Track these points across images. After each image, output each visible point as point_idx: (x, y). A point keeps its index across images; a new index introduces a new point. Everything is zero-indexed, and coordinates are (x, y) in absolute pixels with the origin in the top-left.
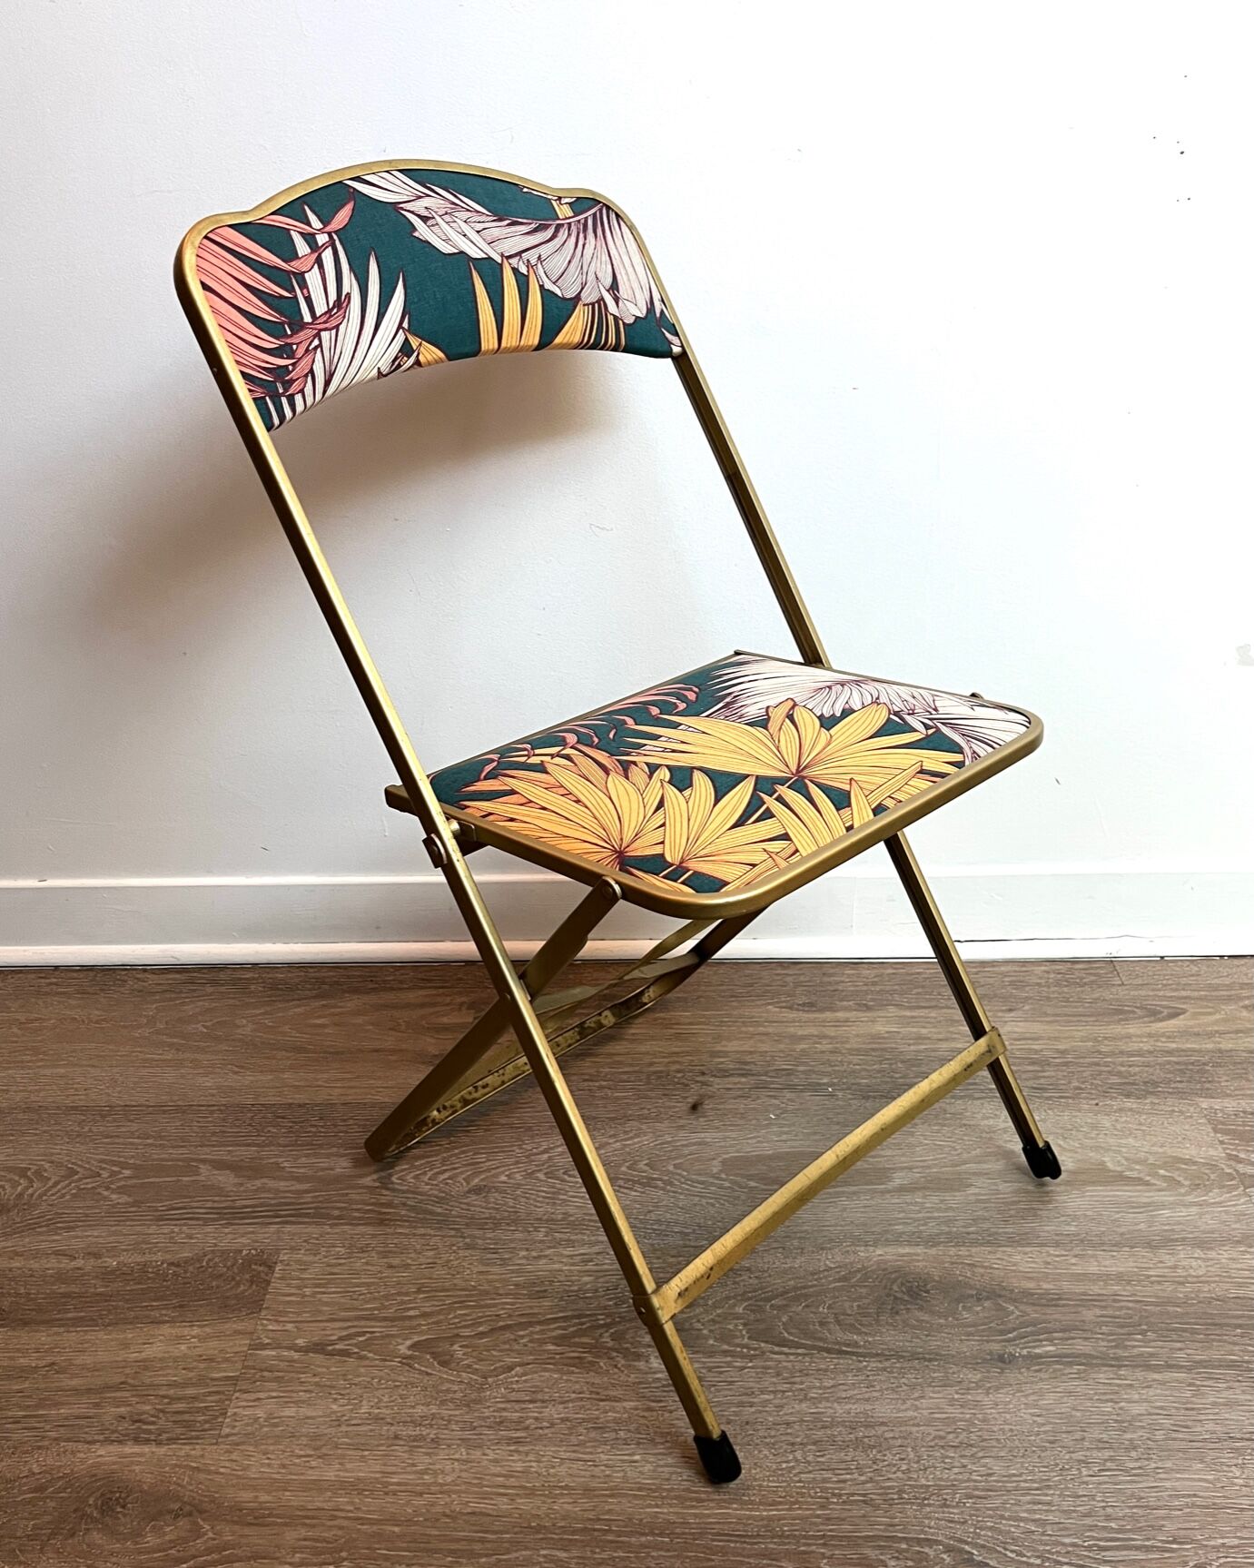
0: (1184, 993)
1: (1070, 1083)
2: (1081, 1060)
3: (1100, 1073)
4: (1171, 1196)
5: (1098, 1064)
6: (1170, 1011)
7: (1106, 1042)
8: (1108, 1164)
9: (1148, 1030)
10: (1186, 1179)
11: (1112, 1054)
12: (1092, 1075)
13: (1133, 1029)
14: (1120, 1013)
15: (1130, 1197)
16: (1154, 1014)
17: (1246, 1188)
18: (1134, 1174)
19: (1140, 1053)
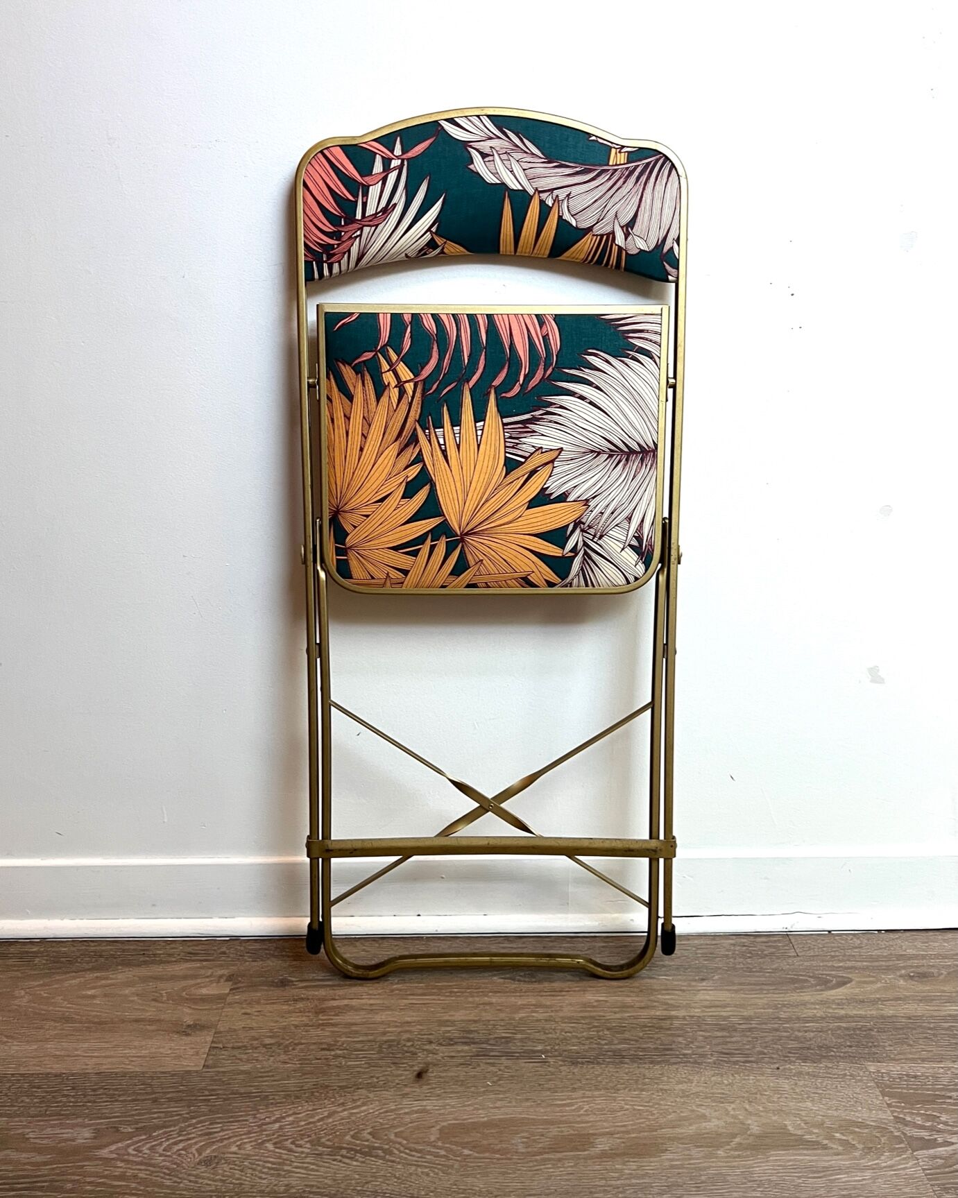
0: (849, 964)
1: (754, 1047)
2: (764, 1026)
3: (780, 1038)
4: (844, 1160)
5: (777, 1030)
6: (839, 979)
7: (785, 1009)
8: (790, 1128)
9: (819, 998)
10: (859, 1143)
11: (788, 1020)
12: (773, 1040)
13: (807, 997)
14: (796, 982)
15: (810, 1161)
16: (825, 983)
17: (914, 1151)
18: (813, 1138)
19: (814, 1019)
